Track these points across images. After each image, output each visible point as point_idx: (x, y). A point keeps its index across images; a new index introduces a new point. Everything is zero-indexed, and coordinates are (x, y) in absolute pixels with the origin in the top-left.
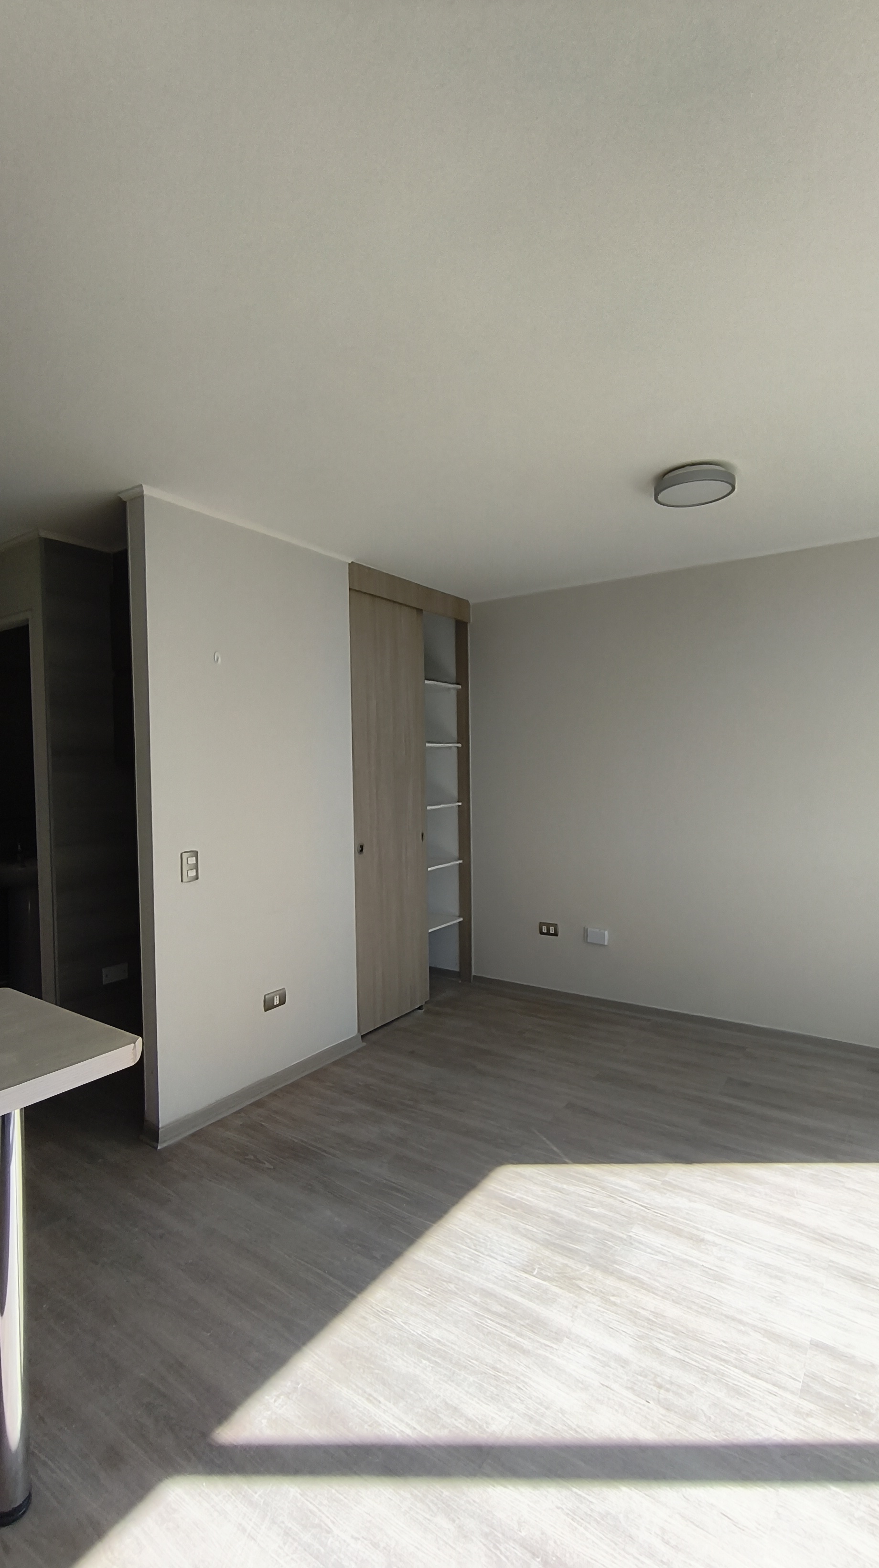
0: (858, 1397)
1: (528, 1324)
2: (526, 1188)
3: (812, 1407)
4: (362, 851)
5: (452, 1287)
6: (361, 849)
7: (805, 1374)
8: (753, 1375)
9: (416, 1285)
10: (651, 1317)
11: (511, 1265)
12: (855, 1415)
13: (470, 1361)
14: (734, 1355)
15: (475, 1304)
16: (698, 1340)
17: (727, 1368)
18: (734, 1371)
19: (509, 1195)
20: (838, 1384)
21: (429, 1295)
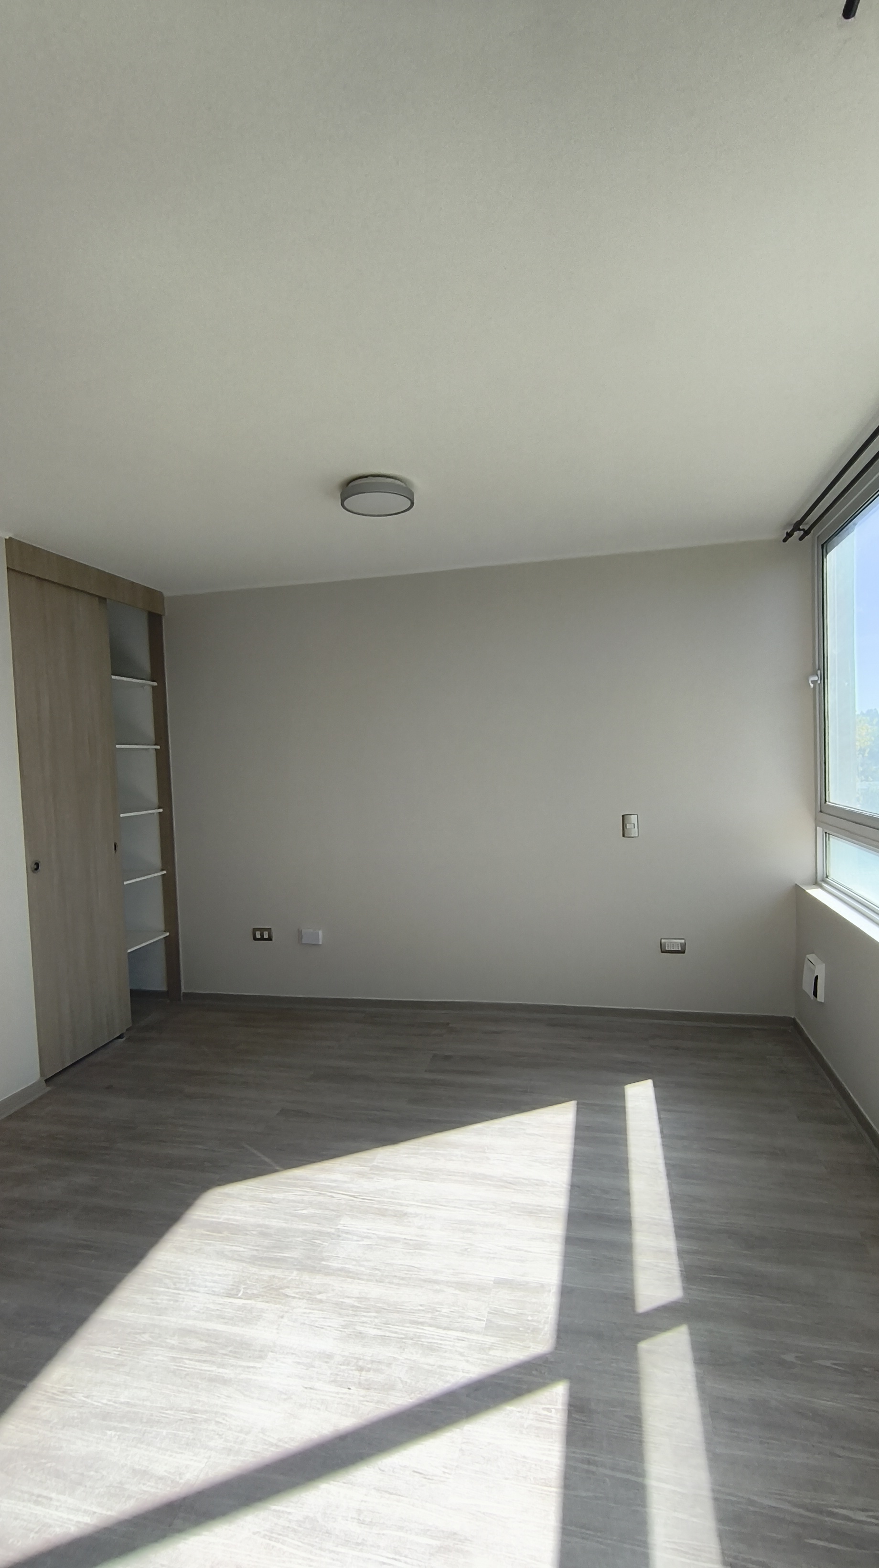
0: (530, 1318)
1: (230, 1351)
2: (233, 1207)
3: (493, 1340)
4: (37, 869)
5: (146, 1337)
6: (35, 867)
7: (489, 1313)
8: (445, 1329)
9: (103, 1349)
10: (356, 1304)
11: (214, 1294)
12: (527, 1335)
13: (164, 1413)
14: (430, 1315)
15: (172, 1348)
16: (398, 1312)
17: (423, 1329)
18: (429, 1331)
19: (214, 1220)
20: (514, 1312)
21: (118, 1354)
